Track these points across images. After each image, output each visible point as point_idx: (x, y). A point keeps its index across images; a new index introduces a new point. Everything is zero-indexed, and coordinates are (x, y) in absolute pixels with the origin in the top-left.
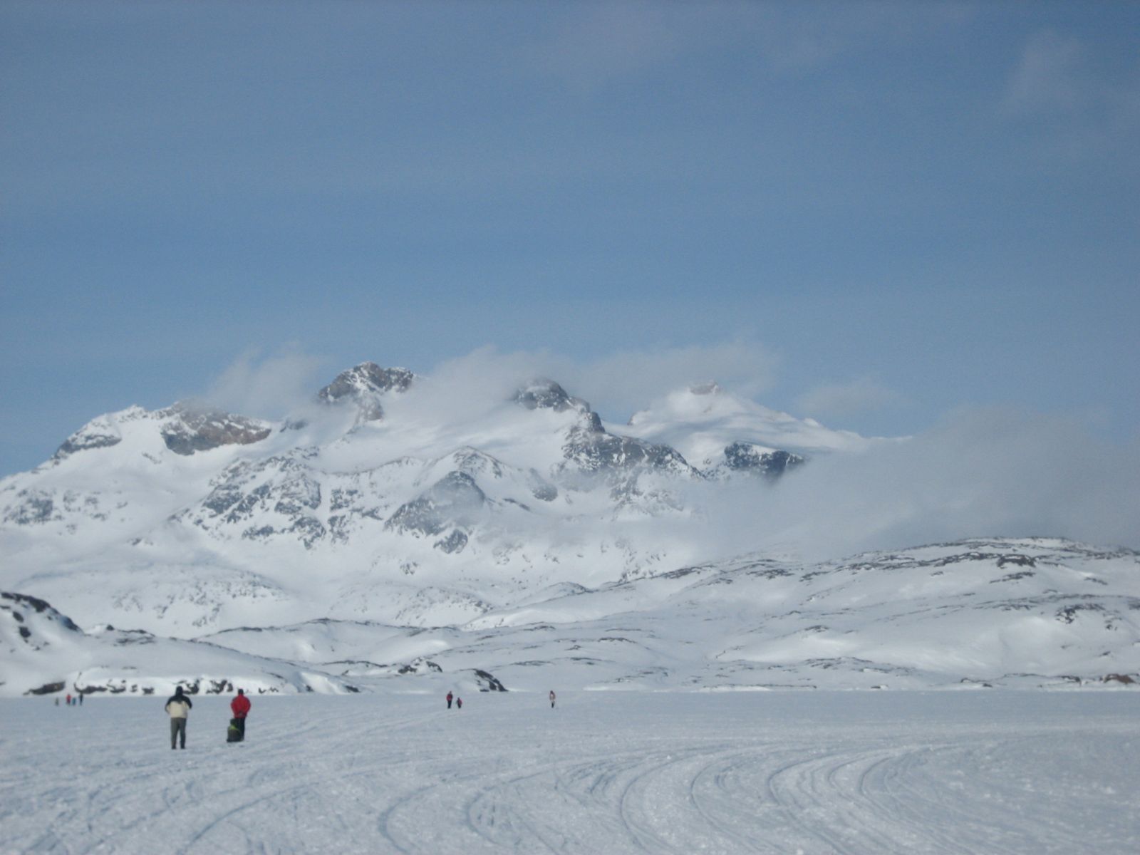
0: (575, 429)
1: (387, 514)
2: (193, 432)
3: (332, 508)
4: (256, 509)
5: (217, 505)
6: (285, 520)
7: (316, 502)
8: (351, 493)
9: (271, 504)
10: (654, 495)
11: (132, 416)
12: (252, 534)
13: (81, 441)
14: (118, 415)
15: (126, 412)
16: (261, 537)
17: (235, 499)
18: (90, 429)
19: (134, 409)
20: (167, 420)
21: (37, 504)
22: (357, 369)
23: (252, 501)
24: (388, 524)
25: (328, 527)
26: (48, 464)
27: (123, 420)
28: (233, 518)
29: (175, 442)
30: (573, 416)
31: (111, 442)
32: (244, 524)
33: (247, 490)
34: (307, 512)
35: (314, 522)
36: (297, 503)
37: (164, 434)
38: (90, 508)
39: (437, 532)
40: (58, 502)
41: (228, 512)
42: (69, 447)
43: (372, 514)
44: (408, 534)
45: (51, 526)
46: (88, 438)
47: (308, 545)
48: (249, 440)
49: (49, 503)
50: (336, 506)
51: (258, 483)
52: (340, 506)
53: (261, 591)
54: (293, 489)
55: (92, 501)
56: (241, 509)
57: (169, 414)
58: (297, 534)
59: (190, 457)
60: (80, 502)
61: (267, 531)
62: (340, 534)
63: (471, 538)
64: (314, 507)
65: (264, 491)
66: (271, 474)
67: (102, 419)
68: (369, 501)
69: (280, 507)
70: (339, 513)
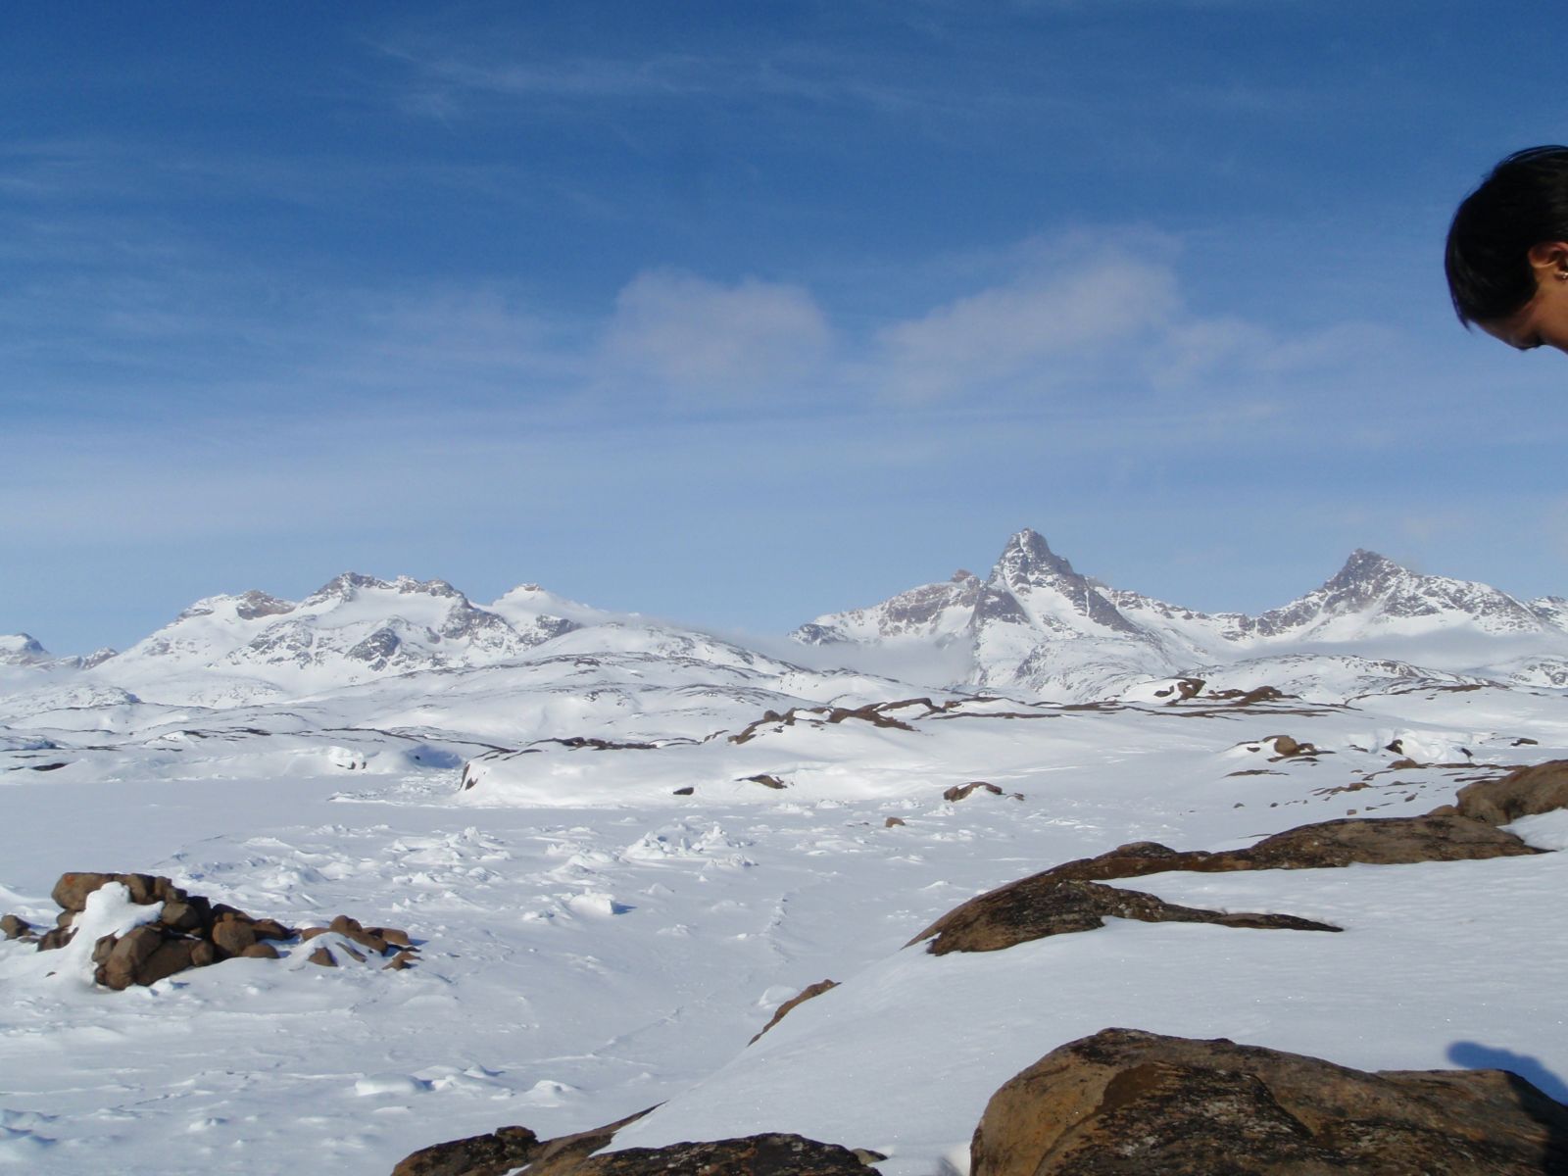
0: (454, 607)
1: (346, 651)
2: (253, 608)
3: (318, 647)
4: (277, 648)
5: (256, 646)
6: (291, 653)
7: (309, 644)
8: (329, 639)
9: (284, 645)
10: (485, 640)
11: (221, 599)
12: (272, 661)
13: (191, 612)
14: (214, 598)
15: (219, 597)
16: (277, 663)
17: (266, 642)
18: (197, 606)
19: (223, 596)
20: (240, 601)
21: (159, 644)
22: (344, 575)
23: (275, 643)
24: (346, 656)
25: (314, 657)
26: (172, 625)
27: (216, 601)
28: (263, 652)
29: (244, 613)
30: (455, 600)
31: (208, 612)
32: (268, 656)
33: (273, 638)
34: (303, 649)
35: (307, 655)
36: (298, 644)
37: (237, 609)
38: (190, 648)
39: (371, 660)
40: (173, 644)
41: (261, 649)
42: (184, 616)
43: (338, 650)
44: (355, 660)
45: (168, 657)
46: (196, 610)
47: (302, 667)
48: (284, 612)
49: (168, 644)
50: (320, 646)
51: (279, 635)
52: (322, 646)
53: (270, 691)
54: (298, 637)
55: (191, 644)
56: (268, 648)
57: (241, 598)
58: (297, 661)
59: (250, 621)
60: (185, 644)
61: (280, 660)
62: (320, 661)
63: (389, 664)
64: (308, 646)
65: (282, 638)
66: (288, 629)
67: (205, 601)
68: (337, 644)
69: (289, 647)
70: (321, 650)
